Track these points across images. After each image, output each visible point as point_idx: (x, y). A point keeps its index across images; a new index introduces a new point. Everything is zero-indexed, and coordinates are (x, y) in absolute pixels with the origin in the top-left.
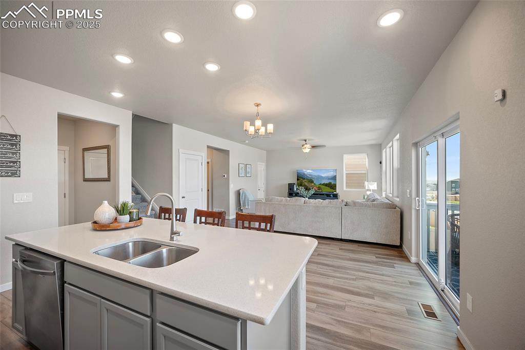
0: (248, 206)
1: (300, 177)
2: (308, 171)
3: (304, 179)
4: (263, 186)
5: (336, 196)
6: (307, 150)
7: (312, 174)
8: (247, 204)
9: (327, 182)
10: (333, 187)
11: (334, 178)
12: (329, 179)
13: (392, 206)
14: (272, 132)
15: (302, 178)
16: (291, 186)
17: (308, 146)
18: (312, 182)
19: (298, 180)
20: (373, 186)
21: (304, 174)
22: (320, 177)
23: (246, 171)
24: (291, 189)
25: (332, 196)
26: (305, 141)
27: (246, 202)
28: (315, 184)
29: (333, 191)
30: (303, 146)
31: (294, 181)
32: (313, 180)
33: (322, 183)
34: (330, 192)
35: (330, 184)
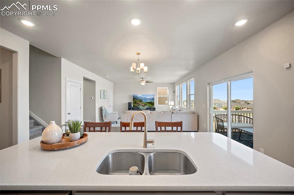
0: (108, 117)
1: (135, 99)
2: (139, 95)
3: (137, 100)
4: (112, 104)
5: (154, 109)
6: (143, 83)
7: (141, 97)
8: (107, 116)
9: (149, 101)
10: (152, 104)
11: (153, 99)
12: (150, 100)
13: (193, 113)
14: (147, 71)
15: (136, 99)
16: (130, 104)
17: (144, 82)
18: (141, 101)
19: (134, 100)
20: (172, 103)
21: (137, 97)
22: (146, 99)
23: (104, 94)
24: (130, 106)
25: (152, 109)
26: (143, 78)
27: (107, 115)
28: (143, 102)
29: (153, 106)
30: (141, 81)
31: (131, 101)
32: (142, 100)
33: (147, 102)
34: (151, 107)
35: (151, 102)
